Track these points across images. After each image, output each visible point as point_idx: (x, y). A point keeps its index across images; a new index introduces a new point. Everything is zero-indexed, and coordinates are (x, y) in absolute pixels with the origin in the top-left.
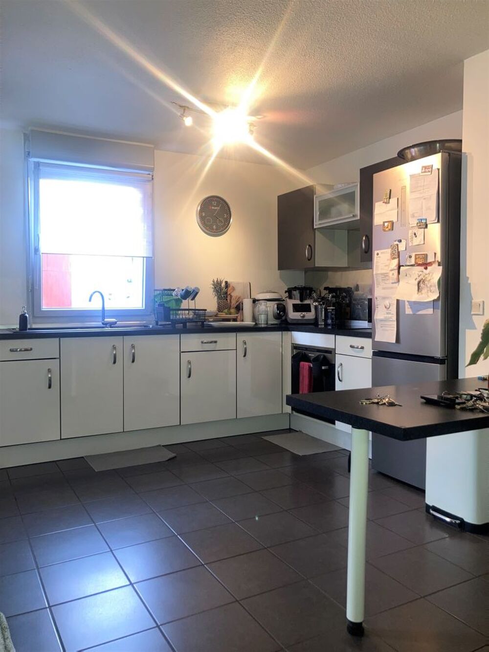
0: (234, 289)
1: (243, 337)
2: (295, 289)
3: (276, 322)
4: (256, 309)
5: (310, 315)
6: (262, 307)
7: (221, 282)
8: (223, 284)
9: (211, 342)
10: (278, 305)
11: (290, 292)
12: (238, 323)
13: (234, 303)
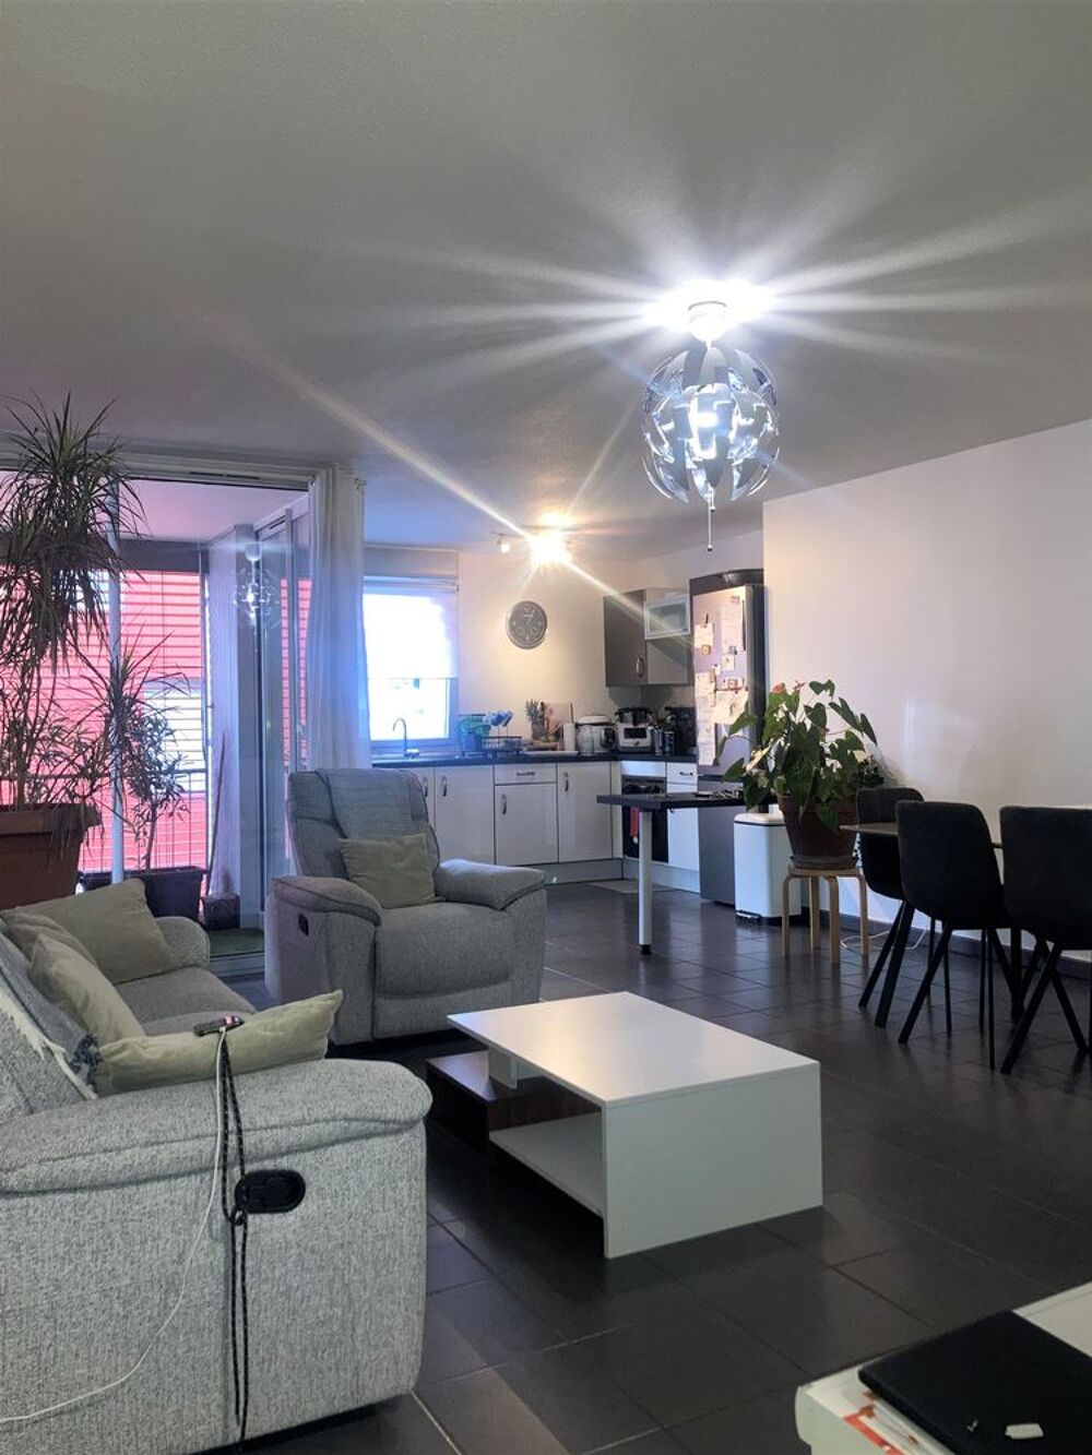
0: (551, 711)
1: (563, 768)
2: (627, 710)
3: (602, 751)
4: (579, 736)
5: (645, 742)
6: (586, 733)
7: (536, 704)
8: (539, 707)
9: (528, 774)
10: (606, 730)
11: (620, 713)
12: (558, 752)
13: (552, 729)
